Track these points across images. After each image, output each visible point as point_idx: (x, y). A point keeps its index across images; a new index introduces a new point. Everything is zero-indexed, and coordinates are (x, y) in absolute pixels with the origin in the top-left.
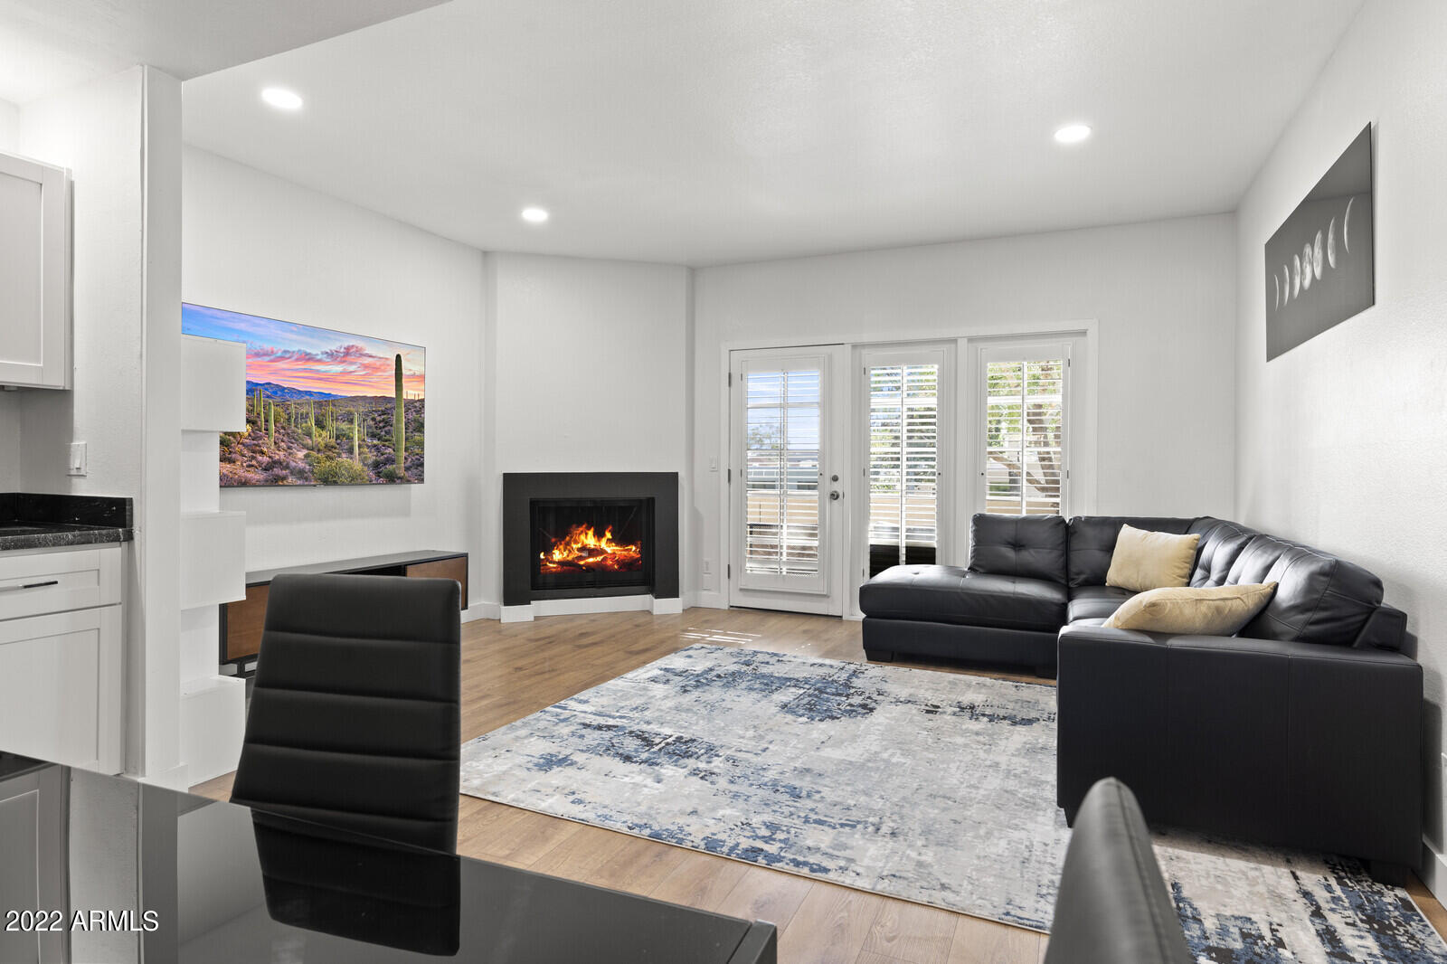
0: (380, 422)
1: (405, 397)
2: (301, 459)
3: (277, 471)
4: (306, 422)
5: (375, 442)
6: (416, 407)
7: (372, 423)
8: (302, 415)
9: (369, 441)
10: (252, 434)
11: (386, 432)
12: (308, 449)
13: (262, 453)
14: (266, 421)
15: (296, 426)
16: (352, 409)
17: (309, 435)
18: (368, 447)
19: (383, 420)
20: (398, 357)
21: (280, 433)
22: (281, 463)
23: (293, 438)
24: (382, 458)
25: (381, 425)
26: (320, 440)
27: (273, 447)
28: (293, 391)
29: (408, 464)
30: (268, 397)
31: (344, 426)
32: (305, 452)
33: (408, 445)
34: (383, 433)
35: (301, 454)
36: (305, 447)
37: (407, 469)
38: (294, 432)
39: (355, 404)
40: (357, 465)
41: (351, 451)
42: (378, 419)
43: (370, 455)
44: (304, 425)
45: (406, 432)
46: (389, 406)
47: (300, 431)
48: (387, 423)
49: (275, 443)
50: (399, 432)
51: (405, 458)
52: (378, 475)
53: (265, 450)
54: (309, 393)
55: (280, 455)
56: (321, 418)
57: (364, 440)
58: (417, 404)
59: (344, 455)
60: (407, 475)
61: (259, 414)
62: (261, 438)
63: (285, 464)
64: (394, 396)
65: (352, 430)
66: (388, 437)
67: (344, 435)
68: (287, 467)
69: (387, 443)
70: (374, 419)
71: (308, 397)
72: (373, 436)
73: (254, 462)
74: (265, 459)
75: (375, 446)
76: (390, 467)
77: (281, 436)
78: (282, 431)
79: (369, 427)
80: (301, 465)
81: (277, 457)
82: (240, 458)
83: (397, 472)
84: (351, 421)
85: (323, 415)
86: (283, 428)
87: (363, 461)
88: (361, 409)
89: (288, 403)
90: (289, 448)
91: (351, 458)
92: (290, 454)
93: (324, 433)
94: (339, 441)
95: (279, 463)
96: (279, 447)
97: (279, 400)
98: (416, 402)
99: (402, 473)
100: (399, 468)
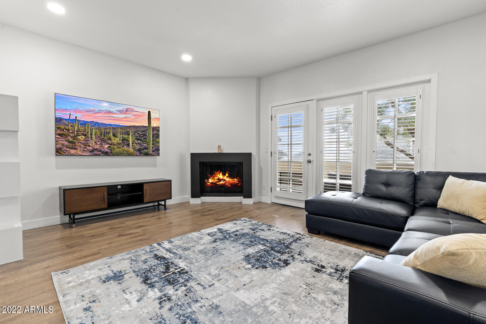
0: (141, 135)
1: (152, 126)
2: (106, 148)
3: (95, 152)
4: (109, 135)
5: (139, 142)
6: (157, 129)
7: (138, 135)
8: (107, 132)
9: (136, 141)
10: (85, 139)
11: (144, 138)
12: (110, 144)
13: (89, 146)
14: (91, 134)
15: (104, 136)
16: (129, 130)
17: (110, 139)
18: (136, 143)
19: (143, 134)
20: (149, 112)
21: (97, 139)
22: (97, 150)
23: (103, 141)
24: (142, 147)
25: (142, 136)
26: (115, 141)
27: (94, 144)
28: (102, 124)
29: (154, 149)
30: (92, 126)
31: (126, 136)
32: (108, 145)
33: (154, 143)
34: (143, 139)
35: (106, 146)
36: (108, 144)
37: (153, 151)
38: (103, 138)
39: (130, 128)
40: (131, 150)
41: (128, 145)
42: (140, 133)
43: (136, 146)
44: (108, 136)
45: (152, 138)
46: (145, 129)
47: (106, 138)
48: (144, 135)
49: (95, 142)
50: (149, 138)
51: (152, 147)
52: (141, 153)
53: (91, 145)
54: (110, 125)
55: (98, 147)
56: (115, 133)
57: (134, 141)
58: (158, 128)
59: (125, 147)
60: (153, 153)
61: (88, 132)
62: (89, 141)
63: (99, 150)
64: (148, 126)
65: (129, 138)
66: (144, 140)
67: (125, 140)
68: (100, 151)
69: (144, 142)
70: (138, 134)
71: (110, 126)
72: (138, 140)
73: (85, 149)
74: (91, 148)
75: (139, 143)
76: (145, 151)
77: (98, 140)
78: (98, 138)
79: (137, 136)
80: (106, 150)
81: (96, 147)
82: (79, 147)
83: (149, 152)
84: (129, 135)
85: (116, 132)
86: (98, 137)
87: (134, 149)
88: (133, 130)
89: (101, 128)
90: (101, 144)
91: (129, 148)
92: (101, 146)
93: (117, 139)
94: (123, 142)
95: (97, 149)
96: (97, 144)
97: (96, 127)
98: (157, 127)
99: (151, 153)
100: (150, 151)
